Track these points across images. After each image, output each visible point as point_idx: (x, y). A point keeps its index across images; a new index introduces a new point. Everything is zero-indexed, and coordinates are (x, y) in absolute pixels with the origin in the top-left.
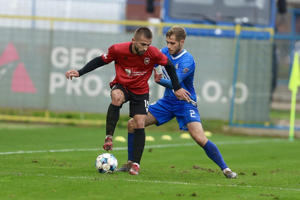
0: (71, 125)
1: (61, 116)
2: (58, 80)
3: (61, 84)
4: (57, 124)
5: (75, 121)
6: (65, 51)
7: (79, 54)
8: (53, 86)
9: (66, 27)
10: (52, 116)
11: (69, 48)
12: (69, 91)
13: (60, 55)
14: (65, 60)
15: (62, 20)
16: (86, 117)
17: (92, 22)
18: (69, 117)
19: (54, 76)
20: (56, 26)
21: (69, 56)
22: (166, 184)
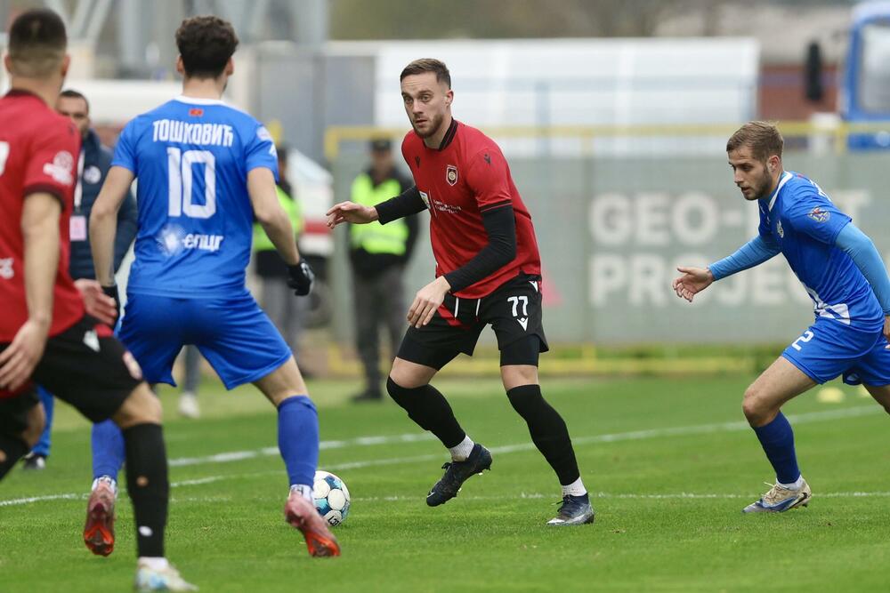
0: (647, 375)
1: (623, 355)
2: (609, 273)
3: (617, 281)
4: (613, 376)
5: (656, 365)
6: (620, 203)
7: (655, 210)
8: (600, 288)
9: (622, 147)
10: (601, 355)
11: (631, 195)
12: (636, 297)
13: (610, 214)
14: (624, 225)
15: (609, 132)
16: (683, 354)
17: (680, 131)
18: (641, 355)
19: (600, 263)
20: (599, 147)
21: (632, 214)
22: (878, 498)
